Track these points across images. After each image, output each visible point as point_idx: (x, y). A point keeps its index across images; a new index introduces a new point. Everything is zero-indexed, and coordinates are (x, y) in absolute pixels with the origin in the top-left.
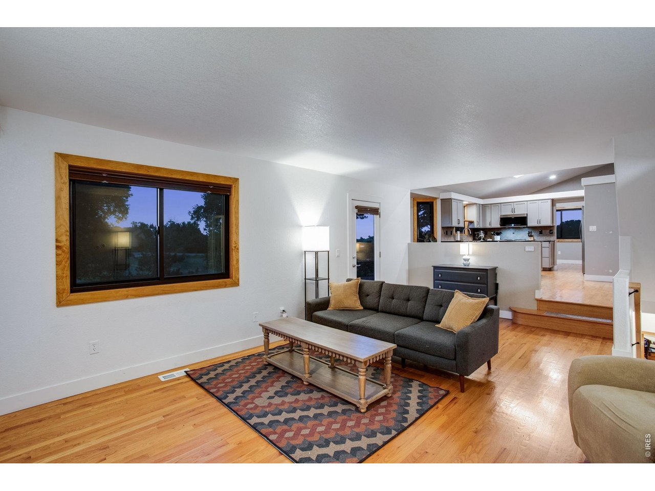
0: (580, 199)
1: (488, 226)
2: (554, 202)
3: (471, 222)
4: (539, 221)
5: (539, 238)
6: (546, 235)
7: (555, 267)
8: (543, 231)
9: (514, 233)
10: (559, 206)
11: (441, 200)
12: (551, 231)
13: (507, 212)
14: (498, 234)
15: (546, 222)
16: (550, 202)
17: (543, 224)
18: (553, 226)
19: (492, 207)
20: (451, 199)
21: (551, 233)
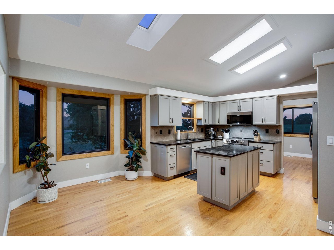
0: (313, 95)
1: (217, 124)
2: (280, 99)
3: (200, 120)
4: (264, 120)
5: (265, 137)
6: (273, 135)
7: (282, 171)
8: (269, 131)
9: (241, 131)
10: (287, 103)
11: (151, 96)
12: (277, 130)
13: (234, 110)
14: (227, 132)
15: (272, 121)
16: (275, 100)
17: (268, 123)
18: (280, 126)
19: (221, 105)
20: (157, 95)
21: (278, 132)
